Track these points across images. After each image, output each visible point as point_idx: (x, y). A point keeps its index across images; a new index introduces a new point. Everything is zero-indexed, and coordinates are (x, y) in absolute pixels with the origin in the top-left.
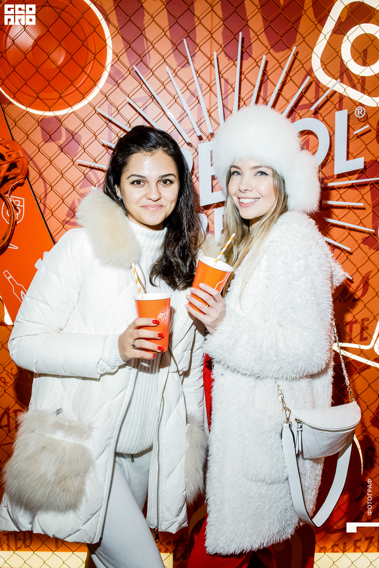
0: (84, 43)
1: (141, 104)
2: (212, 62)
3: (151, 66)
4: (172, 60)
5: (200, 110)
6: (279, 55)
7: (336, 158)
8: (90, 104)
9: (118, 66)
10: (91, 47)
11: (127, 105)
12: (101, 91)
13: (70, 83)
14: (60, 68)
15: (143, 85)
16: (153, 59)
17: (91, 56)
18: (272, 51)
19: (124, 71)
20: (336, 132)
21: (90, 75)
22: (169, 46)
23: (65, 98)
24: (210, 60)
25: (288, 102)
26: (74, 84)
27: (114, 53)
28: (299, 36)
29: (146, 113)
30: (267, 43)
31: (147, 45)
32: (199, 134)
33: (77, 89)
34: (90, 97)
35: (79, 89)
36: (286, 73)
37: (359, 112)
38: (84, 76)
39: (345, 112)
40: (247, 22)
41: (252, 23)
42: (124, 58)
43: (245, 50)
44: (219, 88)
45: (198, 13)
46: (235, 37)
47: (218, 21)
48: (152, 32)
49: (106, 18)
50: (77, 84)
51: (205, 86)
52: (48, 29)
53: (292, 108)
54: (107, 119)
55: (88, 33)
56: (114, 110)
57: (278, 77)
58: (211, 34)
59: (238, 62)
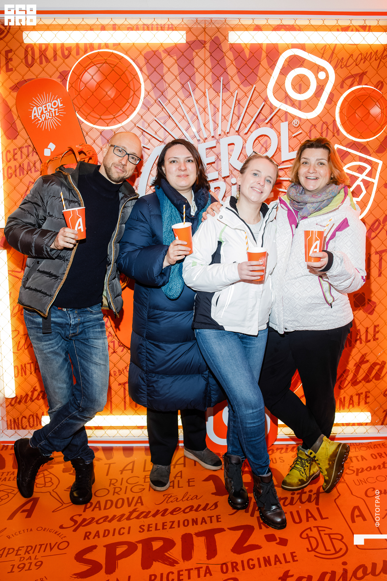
0: (128, 86)
1: (163, 121)
3: (169, 98)
4: (181, 94)
5: (199, 123)
6: (246, 89)
7: (282, 150)
8: (131, 121)
9: (148, 98)
10: (132, 87)
11: (155, 121)
12: (138, 113)
13: (120, 109)
14: (113, 100)
15: (164, 109)
16: (169, 94)
17: (132, 93)
18: (241, 86)
19: (152, 102)
20: (281, 134)
21: (132, 104)
22: (180, 86)
23: (117, 118)
24: (204, 94)
25: (252, 118)
26: (122, 110)
27: (145, 90)
28: (258, 78)
29: (166, 126)
30: (239, 82)
31: (166, 85)
32: (198, 138)
33: (124, 112)
34: (131, 117)
35: (125, 113)
36: (250, 100)
37: (295, 123)
38: (128, 105)
39: (287, 123)
40: (225, 70)
41: (229, 70)
42: (152, 93)
43: (224, 86)
44: (210, 110)
45: (196, 65)
46: (218, 79)
47: (208, 70)
48: (168, 77)
49: (141, 70)
50: (124, 109)
51: (202, 109)
52: (106, 77)
53: (254, 121)
54: (142, 130)
55: (130, 79)
56: (146, 125)
57: (245, 102)
58: (204, 77)
59: (221, 94)
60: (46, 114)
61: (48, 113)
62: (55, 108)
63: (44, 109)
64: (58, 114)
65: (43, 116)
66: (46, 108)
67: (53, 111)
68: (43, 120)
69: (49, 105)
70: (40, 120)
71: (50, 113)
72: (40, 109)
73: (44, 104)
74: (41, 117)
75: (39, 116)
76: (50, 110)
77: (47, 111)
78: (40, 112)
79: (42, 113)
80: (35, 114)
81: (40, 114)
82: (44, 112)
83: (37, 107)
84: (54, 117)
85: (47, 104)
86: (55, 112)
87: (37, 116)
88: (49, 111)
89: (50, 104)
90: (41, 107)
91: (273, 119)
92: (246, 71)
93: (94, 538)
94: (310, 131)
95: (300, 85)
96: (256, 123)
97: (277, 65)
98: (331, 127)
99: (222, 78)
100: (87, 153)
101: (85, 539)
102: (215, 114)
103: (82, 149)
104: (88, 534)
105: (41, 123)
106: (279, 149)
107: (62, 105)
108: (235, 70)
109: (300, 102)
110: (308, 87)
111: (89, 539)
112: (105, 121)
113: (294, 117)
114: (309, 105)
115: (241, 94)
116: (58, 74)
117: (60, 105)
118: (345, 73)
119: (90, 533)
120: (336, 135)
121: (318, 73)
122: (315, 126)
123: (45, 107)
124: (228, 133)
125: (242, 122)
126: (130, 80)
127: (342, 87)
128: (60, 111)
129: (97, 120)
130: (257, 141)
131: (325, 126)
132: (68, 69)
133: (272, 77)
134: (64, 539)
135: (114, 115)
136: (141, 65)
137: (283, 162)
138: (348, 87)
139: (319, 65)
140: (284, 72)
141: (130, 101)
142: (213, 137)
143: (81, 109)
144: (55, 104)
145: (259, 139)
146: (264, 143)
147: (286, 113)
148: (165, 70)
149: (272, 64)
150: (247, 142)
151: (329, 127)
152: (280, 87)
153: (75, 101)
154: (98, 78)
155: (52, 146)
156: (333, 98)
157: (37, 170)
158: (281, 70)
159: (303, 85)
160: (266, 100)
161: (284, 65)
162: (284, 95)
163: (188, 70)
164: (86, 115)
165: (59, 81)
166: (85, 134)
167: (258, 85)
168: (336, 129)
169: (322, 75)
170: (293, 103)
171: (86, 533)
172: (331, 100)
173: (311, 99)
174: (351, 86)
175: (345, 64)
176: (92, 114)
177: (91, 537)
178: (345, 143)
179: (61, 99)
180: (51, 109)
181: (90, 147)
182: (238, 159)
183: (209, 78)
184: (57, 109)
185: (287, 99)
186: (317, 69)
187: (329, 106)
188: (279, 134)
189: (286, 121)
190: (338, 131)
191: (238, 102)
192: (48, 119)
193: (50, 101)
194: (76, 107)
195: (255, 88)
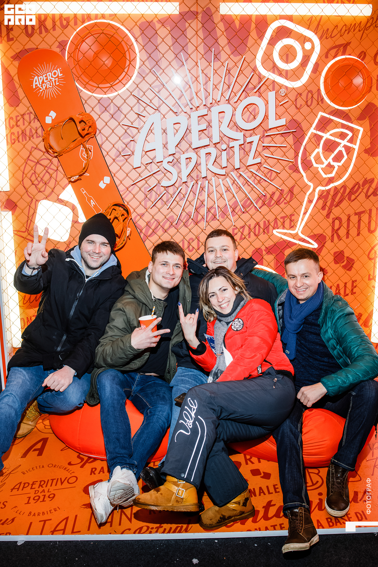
0: (124, 56)
1: (157, 90)
2: (197, 64)
3: (163, 67)
4: (174, 63)
5: (191, 92)
6: (236, 59)
7: (269, 117)
8: (127, 89)
9: (143, 67)
10: (128, 57)
11: (149, 90)
12: (134, 82)
13: (117, 78)
14: (110, 69)
15: (158, 78)
16: (164, 63)
17: (128, 63)
18: (232, 56)
19: (147, 71)
20: (269, 103)
21: (128, 73)
22: (173, 56)
23: (113, 87)
24: (197, 63)
25: (242, 87)
27: (141, 60)
28: (247, 48)
29: (160, 94)
30: (229, 52)
31: (160, 55)
32: (191, 106)
33: (120, 81)
34: (127, 86)
35: (121, 81)
36: (240, 70)
37: (282, 92)
38: (124, 74)
39: (274, 92)
40: (216, 40)
41: (220, 41)
42: (147, 63)
43: (216, 56)
44: (202, 79)
45: (189, 36)
46: (210, 49)
47: (200, 41)
48: (163, 48)
49: (136, 41)
50: (120, 78)
51: (194, 79)
52: (103, 47)
53: (244, 90)
54: (138, 98)
55: (126, 49)
56: (142, 93)
57: (235, 72)
58: (196, 48)
59: (212, 64)
60: (47, 83)
61: (49, 83)
62: (55, 78)
63: (45, 78)
64: (58, 83)
65: (44, 85)
66: (46, 78)
67: (53, 81)
68: (44, 89)
69: (49, 75)
70: (41, 89)
71: (50, 83)
72: (41, 78)
73: (45, 74)
74: (42, 86)
75: (40, 85)
76: (51, 80)
77: (47, 81)
78: (41, 82)
79: (43, 82)
80: (36, 84)
81: (41, 84)
82: (45, 81)
83: (38, 76)
84: (54, 86)
85: (48, 74)
86: (55, 81)
87: (38, 85)
88: (49, 80)
89: (50, 73)
90: (41, 77)
91: (261, 88)
92: (236, 42)
93: (99, 473)
94: (296, 100)
95: (287, 55)
96: (246, 92)
97: (265, 36)
98: (315, 96)
99: (213, 49)
100: (87, 123)
101: (91, 474)
102: (206, 83)
103: (83, 118)
104: (94, 470)
105: (42, 91)
106: (266, 117)
107: (62, 75)
108: (226, 41)
109: (287, 71)
110: (295, 57)
111: (95, 474)
112: (103, 89)
113: (281, 86)
114: (295, 75)
115: (232, 64)
116: (57, 44)
117: (60, 75)
118: (330, 43)
119: (96, 469)
120: (320, 103)
121: (304, 43)
122: (301, 94)
123: (45, 76)
124: (219, 102)
125: (232, 91)
126: (126, 51)
127: (327, 57)
128: (60, 81)
129: (95, 88)
130: (246, 109)
131: (310, 95)
132: (66, 39)
133: (260, 48)
134: (73, 475)
135: (111, 83)
136: (137, 36)
137: (270, 129)
138: (333, 57)
139: (305, 36)
140: (273, 42)
141: (126, 70)
142: (205, 105)
143: (80, 78)
144: (55, 74)
145: (248, 107)
146: (252, 111)
147: (274, 81)
148: (159, 40)
149: (261, 35)
150: (237, 110)
151: (314, 96)
152: (268, 57)
153: (74, 70)
154: (95, 48)
155: (53, 114)
156: (318, 68)
157: (38, 135)
158: (269, 41)
159: (290, 55)
160: (255, 70)
161: (272, 35)
162: (272, 66)
163: (181, 40)
164: (85, 84)
165: (58, 50)
166: (84, 102)
167: (248, 56)
168: (320, 98)
169: (308, 46)
170: (280, 73)
171: (92, 469)
172: (317, 69)
173: (297, 68)
174: (335, 57)
175: (330, 35)
176: (91, 83)
177: (97, 472)
178: (329, 110)
179: (60, 68)
180: (52, 78)
181: (89, 115)
182: (228, 127)
183: (201, 49)
184: (57, 79)
185: (274, 68)
186: (302, 39)
187: (314, 75)
188: (267, 103)
189: (274, 90)
190: (322, 99)
191: (229, 71)
192: (49, 88)
193: (51, 71)
194: (75, 76)
195: (245, 58)
